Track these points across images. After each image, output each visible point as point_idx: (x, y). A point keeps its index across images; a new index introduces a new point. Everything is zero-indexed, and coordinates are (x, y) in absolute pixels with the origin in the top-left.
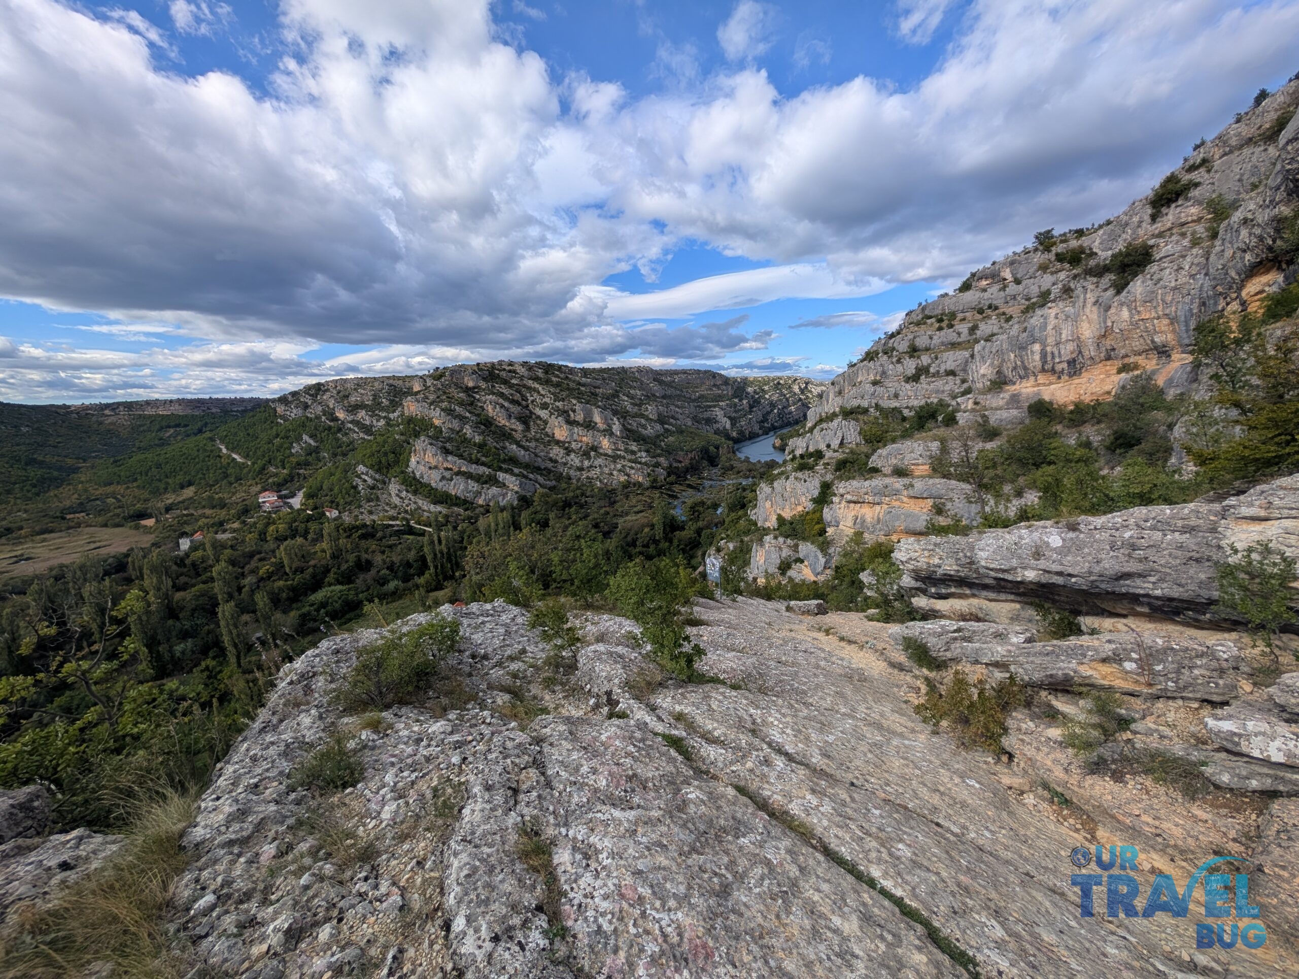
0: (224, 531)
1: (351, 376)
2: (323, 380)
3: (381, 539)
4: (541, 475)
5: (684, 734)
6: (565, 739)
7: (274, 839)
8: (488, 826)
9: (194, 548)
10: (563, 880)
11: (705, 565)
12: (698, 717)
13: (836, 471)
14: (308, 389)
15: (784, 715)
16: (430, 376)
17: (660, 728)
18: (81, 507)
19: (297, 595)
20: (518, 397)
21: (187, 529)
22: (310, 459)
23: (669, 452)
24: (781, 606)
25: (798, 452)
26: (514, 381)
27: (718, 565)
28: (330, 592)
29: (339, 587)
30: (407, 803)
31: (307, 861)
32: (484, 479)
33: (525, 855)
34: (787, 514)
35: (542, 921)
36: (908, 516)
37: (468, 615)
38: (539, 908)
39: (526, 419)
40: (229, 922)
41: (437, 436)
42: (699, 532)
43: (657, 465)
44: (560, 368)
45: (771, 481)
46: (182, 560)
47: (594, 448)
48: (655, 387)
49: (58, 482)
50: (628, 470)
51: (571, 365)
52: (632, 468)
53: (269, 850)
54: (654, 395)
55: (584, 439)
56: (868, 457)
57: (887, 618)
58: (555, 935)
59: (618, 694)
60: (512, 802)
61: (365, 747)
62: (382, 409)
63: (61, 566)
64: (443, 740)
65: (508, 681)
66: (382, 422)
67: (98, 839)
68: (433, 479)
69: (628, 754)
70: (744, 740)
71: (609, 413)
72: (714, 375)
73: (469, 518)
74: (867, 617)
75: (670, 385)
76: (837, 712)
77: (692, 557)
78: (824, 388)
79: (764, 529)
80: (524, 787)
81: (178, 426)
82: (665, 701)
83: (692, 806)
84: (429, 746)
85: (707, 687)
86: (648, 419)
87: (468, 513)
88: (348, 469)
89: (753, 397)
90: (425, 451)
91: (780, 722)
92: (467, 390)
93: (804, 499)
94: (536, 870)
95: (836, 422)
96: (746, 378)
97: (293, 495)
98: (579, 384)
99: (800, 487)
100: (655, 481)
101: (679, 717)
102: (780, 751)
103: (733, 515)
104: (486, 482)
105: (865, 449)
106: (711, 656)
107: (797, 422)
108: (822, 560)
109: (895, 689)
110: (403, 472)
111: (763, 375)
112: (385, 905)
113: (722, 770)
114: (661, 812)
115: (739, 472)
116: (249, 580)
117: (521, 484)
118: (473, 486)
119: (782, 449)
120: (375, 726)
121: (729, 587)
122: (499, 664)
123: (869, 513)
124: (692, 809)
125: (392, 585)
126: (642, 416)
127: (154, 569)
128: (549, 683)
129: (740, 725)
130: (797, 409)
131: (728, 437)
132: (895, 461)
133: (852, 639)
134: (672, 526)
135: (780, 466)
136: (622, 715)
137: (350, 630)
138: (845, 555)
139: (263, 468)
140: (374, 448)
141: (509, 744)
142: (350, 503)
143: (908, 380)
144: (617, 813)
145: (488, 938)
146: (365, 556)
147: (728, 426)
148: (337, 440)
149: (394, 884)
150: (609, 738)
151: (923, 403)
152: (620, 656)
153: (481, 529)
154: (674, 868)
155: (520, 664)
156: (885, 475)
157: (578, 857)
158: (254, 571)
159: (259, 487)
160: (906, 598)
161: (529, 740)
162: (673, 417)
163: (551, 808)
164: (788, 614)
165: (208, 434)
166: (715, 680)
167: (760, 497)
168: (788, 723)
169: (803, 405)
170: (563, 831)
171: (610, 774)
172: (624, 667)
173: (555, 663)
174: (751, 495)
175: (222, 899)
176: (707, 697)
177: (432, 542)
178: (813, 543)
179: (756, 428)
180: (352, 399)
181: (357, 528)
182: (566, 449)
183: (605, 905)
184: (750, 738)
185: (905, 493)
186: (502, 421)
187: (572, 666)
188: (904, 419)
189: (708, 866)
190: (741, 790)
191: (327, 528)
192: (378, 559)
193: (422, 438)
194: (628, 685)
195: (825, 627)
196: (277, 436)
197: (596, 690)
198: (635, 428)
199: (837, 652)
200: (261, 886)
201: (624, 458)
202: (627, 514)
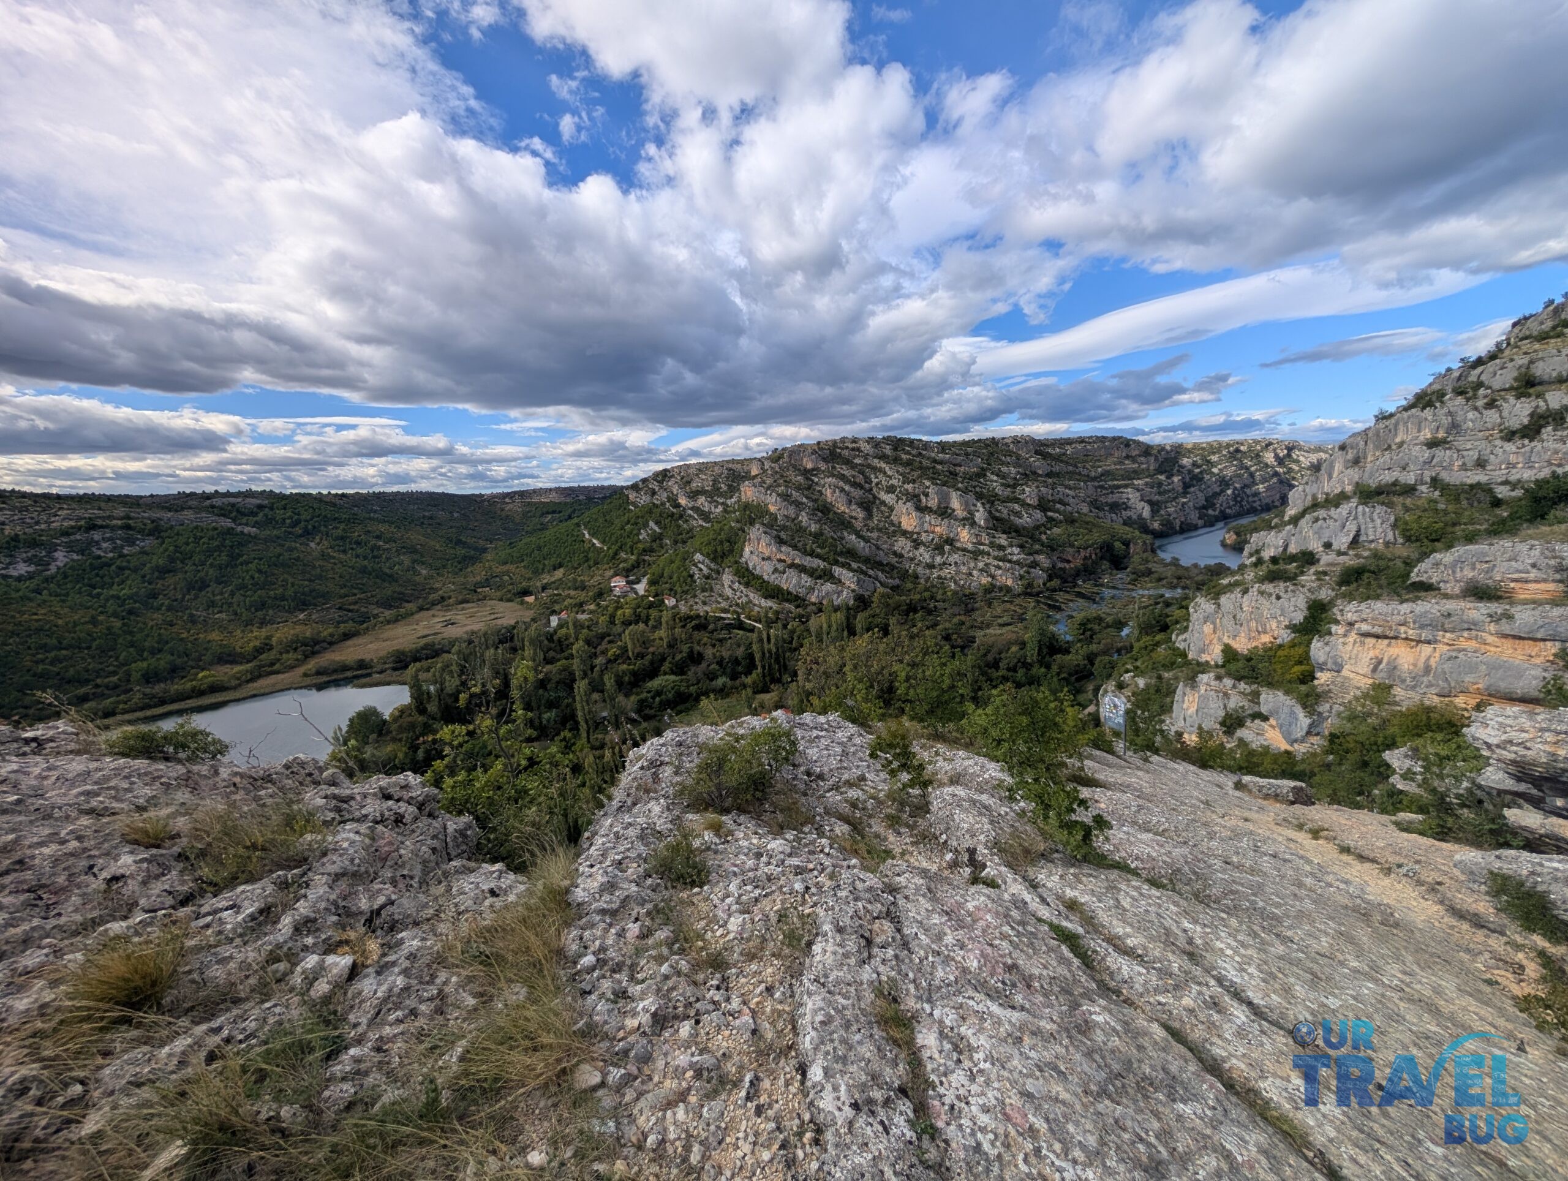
0: (583, 612)
1: (693, 461)
2: (669, 466)
3: (712, 632)
4: (883, 571)
5: (1080, 930)
6: (924, 896)
7: (637, 920)
8: (841, 974)
9: (561, 626)
10: (929, 1067)
11: (1098, 705)
12: (1100, 913)
13: (1341, 584)
14: (656, 475)
15: (1242, 944)
16: (768, 458)
17: (1044, 913)
18: (487, 583)
19: (638, 679)
20: (860, 479)
21: (557, 607)
22: (655, 545)
23: (1051, 547)
24: (1228, 780)
25: (1267, 554)
26: (857, 461)
27: (1122, 709)
28: (664, 681)
29: (673, 677)
30: (752, 921)
31: (665, 951)
32: (817, 574)
33: (884, 1021)
34: (1242, 645)
35: (905, 1106)
36: (1493, 667)
37: (802, 725)
38: (903, 1091)
39: (868, 505)
40: (606, 985)
41: (771, 524)
42: (1091, 658)
43: (1035, 565)
44: (912, 442)
45: (1216, 594)
46: (552, 636)
47: (950, 541)
48: (1038, 464)
49: (474, 560)
50: (993, 569)
51: (925, 438)
52: (999, 568)
53: (633, 929)
54: (1034, 473)
55: (938, 529)
56: (1409, 564)
57: (1443, 834)
58: (924, 1131)
59: (983, 855)
60: (866, 955)
61: (708, 849)
62: (721, 495)
63: (473, 632)
64: (783, 861)
65: (845, 808)
66: (720, 509)
67: (511, 876)
68: (765, 570)
69: (1004, 937)
70: (1176, 963)
71: (971, 498)
72: (1127, 443)
73: (801, 616)
74: (1397, 824)
75: (1058, 459)
76: (1342, 963)
77: (1077, 692)
78: (1323, 456)
79: (1199, 664)
80: (878, 940)
81: (554, 512)
82: (1051, 878)
83: (1098, 1032)
84: (769, 863)
85: (1114, 874)
86: (1024, 504)
87: (800, 610)
88: (687, 557)
89: (1190, 472)
90: (759, 540)
91: (1236, 952)
92: (806, 473)
93: (1274, 625)
94: (896, 1042)
95: (1344, 509)
96: (1180, 446)
97: (638, 582)
98: (935, 461)
99: (1268, 607)
100: (1030, 585)
101: (1072, 906)
102: (1237, 995)
103: (1146, 640)
104: (820, 577)
105: (1403, 551)
106: (1117, 834)
107: (1267, 508)
108: (1304, 721)
109: (1466, 957)
110: (736, 562)
111: (1210, 439)
112: (738, 1022)
113: (1141, 995)
114: (1055, 1027)
115: (1160, 579)
116: (600, 660)
117: (858, 581)
118: (806, 580)
119: (1238, 548)
120: (717, 828)
121: (1139, 741)
122: (836, 788)
123: (1405, 657)
124: (1099, 1037)
125: (721, 681)
126: (1016, 500)
127: (532, 642)
128: (893, 822)
129: (1168, 939)
130: (1268, 489)
131: (1145, 529)
132: (1469, 574)
133: (1366, 853)
134: (1051, 647)
135: (1233, 573)
136: (991, 884)
137: (689, 724)
138: (1352, 718)
139: (616, 554)
140: (711, 536)
141: (859, 885)
142: (686, 592)
143: (1510, 436)
144: (995, 1008)
145: (848, 1103)
146: (697, 648)
147: (1146, 513)
148: (679, 526)
149: (744, 1003)
150: (977, 908)
151: (1545, 473)
152: (986, 807)
153: (812, 630)
154: (1078, 1107)
155: (860, 793)
156: (1446, 596)
157: (947, 1046)
158: (604, 653)
159: (611, 572)
160: (1488, 805)
161: (881, 886)
162: (1061, 502)
163: (911, 975)
164: (1237, 793)
165: (576, 520)
166: (1122, 867)
167: (1194, 617)
168: (1251, 958)
169: (1281, 482)
170: (927, 1007)
171: (982, 955)
172: (992, 822)
173: (899, 799)
174: (1178, 613)
175: (601, 963)
176: (1112, 888)
177: (761, 640)
178: (1287, 693)
179: (1194, 517)
180: (694, 485)
181: (690, 618)
182: (915, 541)
183: (984, 1119)
184: (1187, 965)
185: (1492, 627)
186: (842, 507)
187: (922, 808)
188: (1497, 503)
189: (1129, 1123)
190: (1176, 1035)
191: (666, 616)
192: (709, 652)
193: (757, 526)
194: (996, 846)
195: (1310, 825)
196: (628, 522)
197: (955, 844)
198: (1005, 515)
199: (1335, 869)
200: (628, 962)
201: (988, 554)
202: (988, 626)
